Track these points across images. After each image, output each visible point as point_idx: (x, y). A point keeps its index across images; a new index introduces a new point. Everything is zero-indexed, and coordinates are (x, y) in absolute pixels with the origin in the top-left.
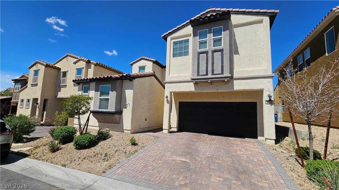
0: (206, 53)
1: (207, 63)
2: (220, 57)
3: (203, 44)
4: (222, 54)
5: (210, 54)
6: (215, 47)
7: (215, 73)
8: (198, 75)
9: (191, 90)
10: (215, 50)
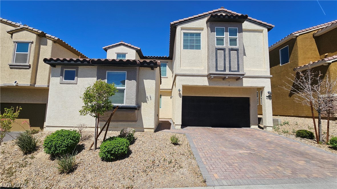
0: (224, 49)
1: (225, 60)
2: (236, 56)
3: (220, 41)
4: (238, 53)
5: (227, 52)
6: (232, 46)
7: (232, 70)
8: (217, 70)
9: (205, 85)
10: (232, 48)
